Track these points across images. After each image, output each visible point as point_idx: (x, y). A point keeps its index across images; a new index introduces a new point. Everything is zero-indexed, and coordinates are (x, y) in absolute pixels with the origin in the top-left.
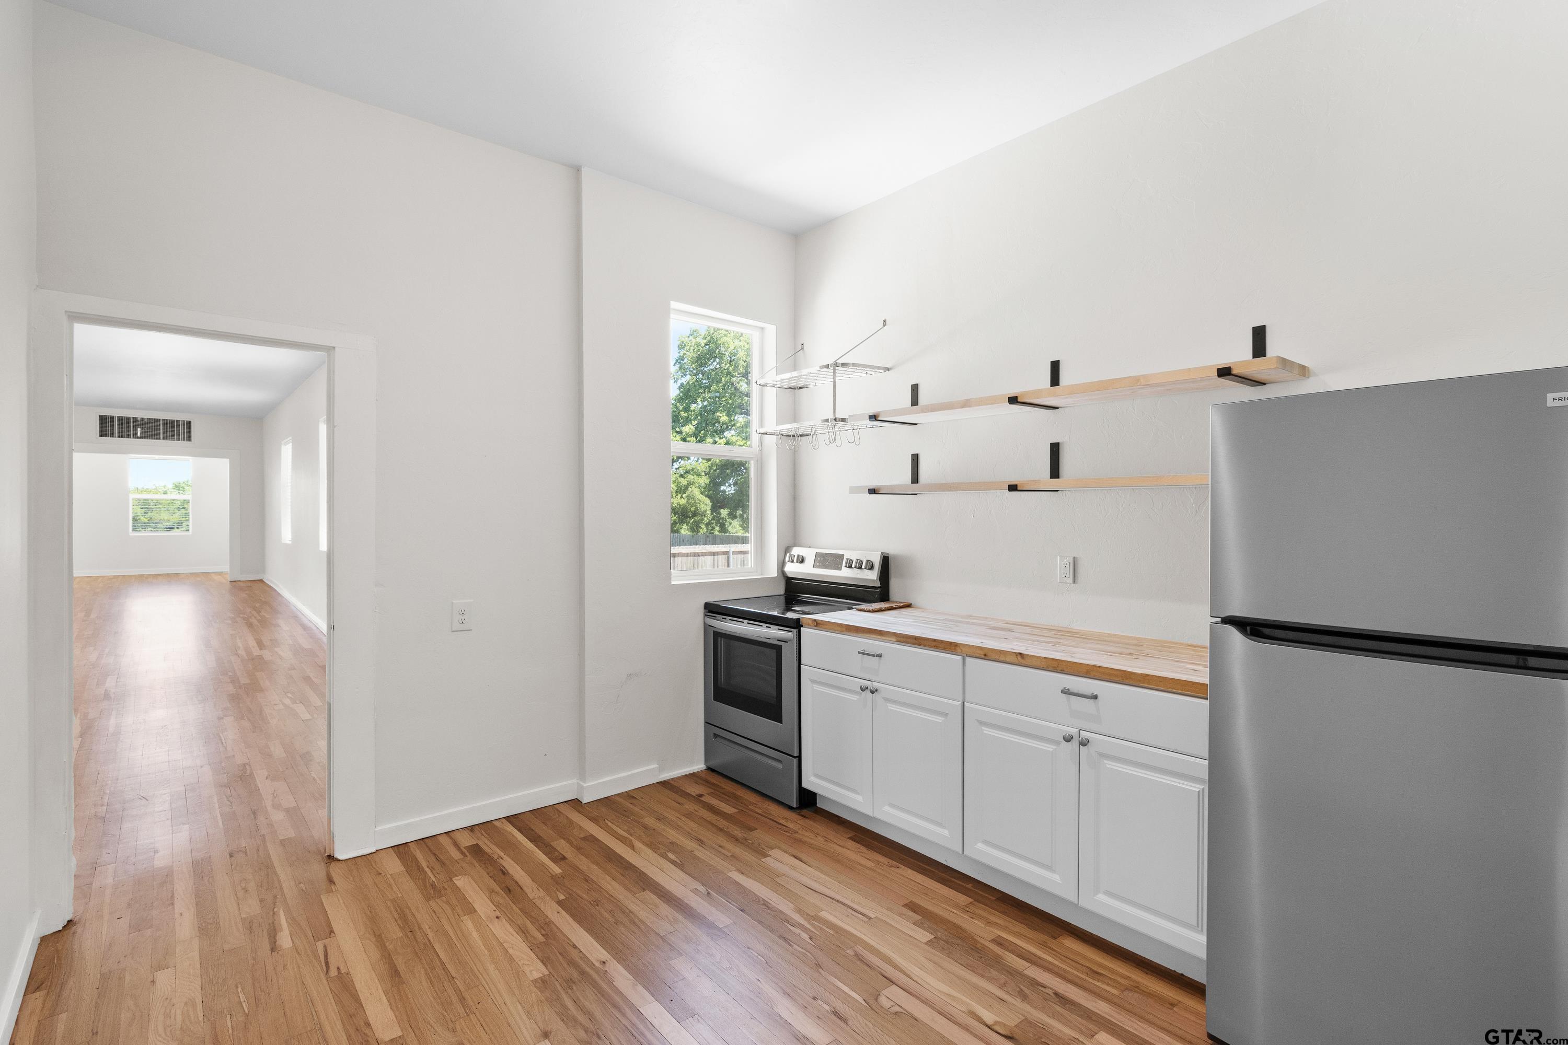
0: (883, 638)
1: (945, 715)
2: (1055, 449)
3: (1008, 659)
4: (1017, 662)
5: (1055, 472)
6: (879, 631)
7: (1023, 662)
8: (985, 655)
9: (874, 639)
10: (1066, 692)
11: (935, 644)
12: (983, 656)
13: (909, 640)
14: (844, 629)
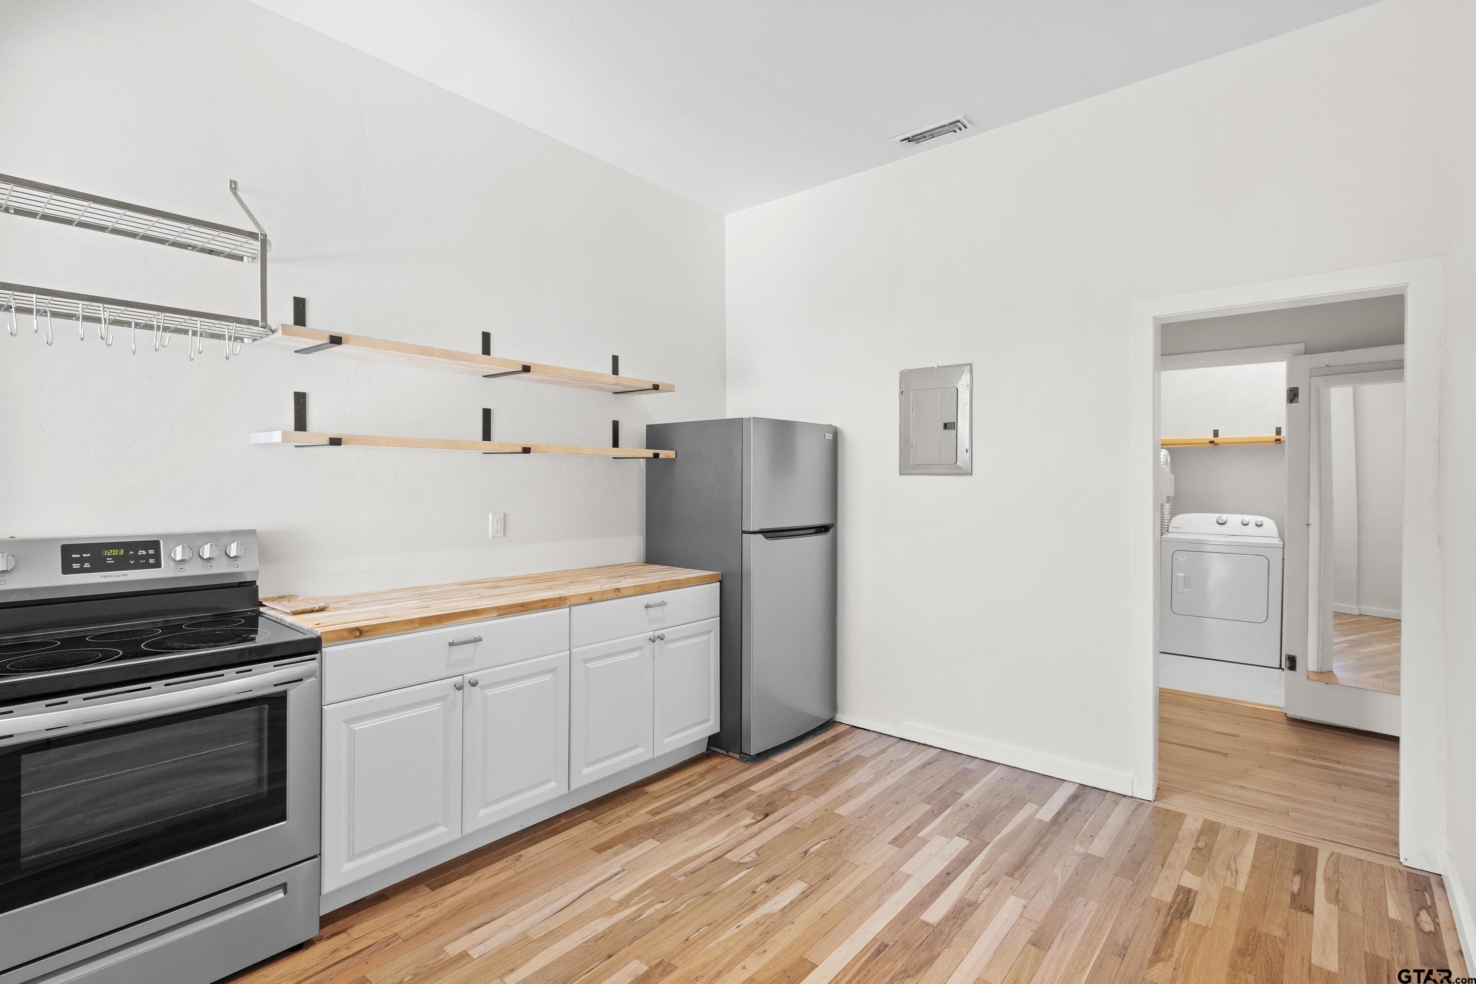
0: (481, 617)
1: (553, 670)
2: (487, 414)
3: (610, 596)
4: (615, 596)
5: (487, 435)
6: (474, 611)
7: (620, 595)
8: (591, 599)
9: (467, 622)
10: (647, 607)
11: (544, 604)
12: (589, 601)
13: (514, 609)
14: (417, 625)
